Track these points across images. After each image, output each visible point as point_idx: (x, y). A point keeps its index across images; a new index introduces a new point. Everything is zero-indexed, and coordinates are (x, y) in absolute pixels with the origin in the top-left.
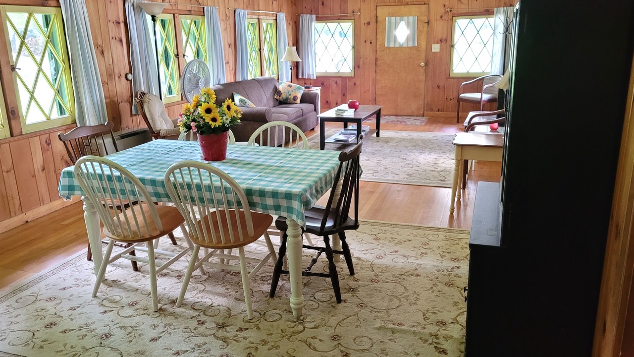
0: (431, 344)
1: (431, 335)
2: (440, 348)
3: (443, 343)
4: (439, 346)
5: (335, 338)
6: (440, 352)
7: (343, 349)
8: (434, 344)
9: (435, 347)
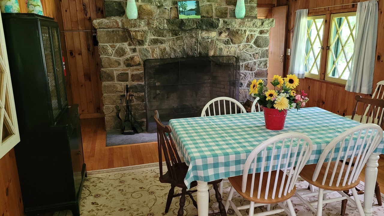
0: (101, 205)
1: (101, 210)
2: (95, 205)
3: (94, 208)
4: (96, 206)
5: (152, 193)
6: (95, 203)
7: (145, 190)
8: (99, 206)
9: (98, 204)
